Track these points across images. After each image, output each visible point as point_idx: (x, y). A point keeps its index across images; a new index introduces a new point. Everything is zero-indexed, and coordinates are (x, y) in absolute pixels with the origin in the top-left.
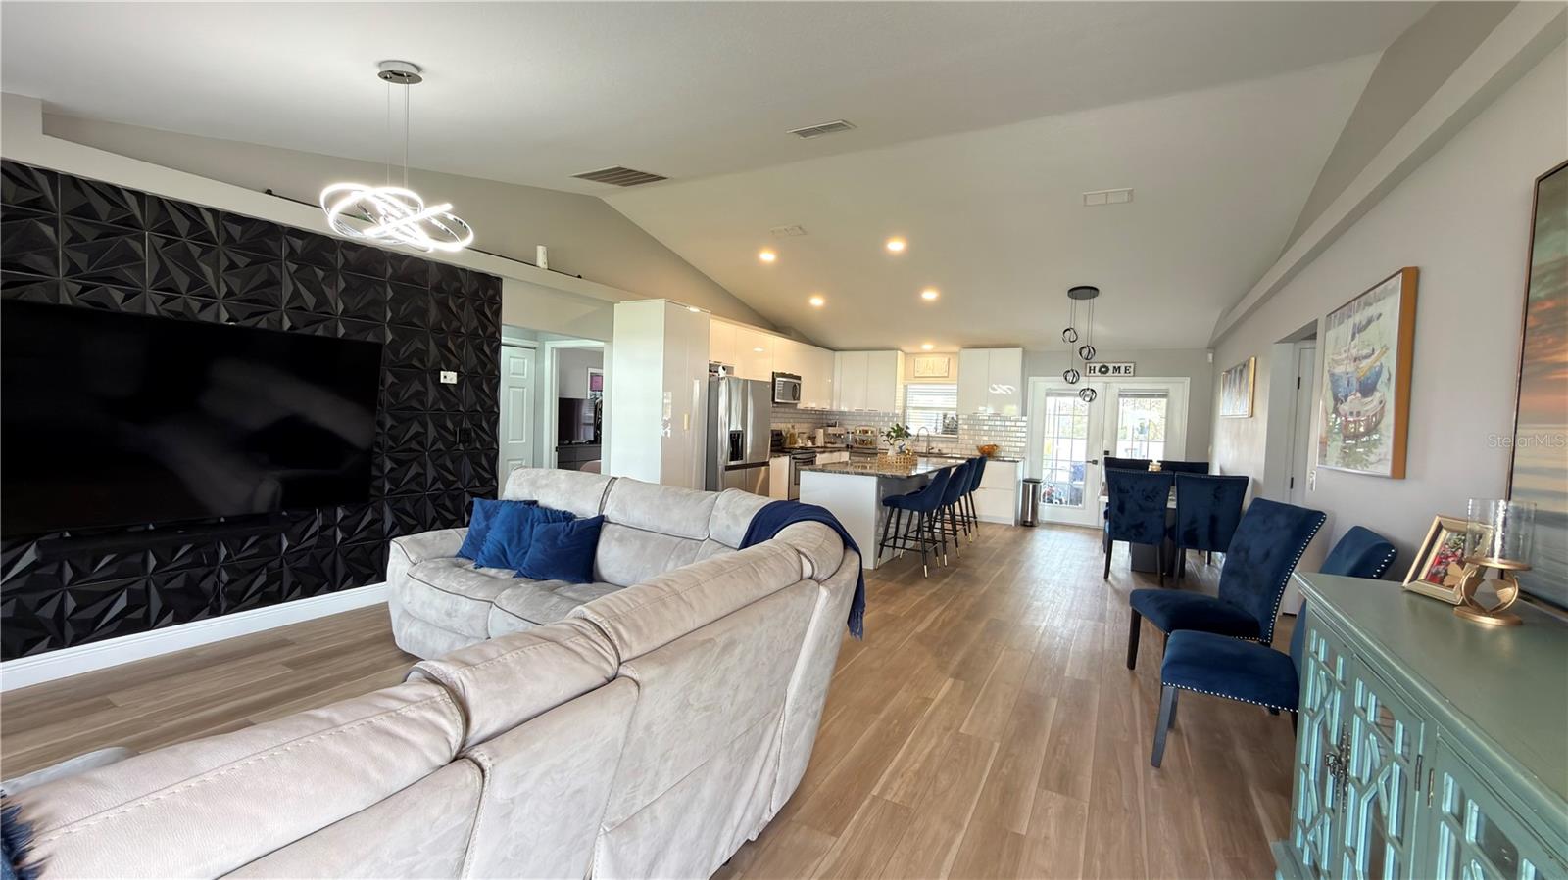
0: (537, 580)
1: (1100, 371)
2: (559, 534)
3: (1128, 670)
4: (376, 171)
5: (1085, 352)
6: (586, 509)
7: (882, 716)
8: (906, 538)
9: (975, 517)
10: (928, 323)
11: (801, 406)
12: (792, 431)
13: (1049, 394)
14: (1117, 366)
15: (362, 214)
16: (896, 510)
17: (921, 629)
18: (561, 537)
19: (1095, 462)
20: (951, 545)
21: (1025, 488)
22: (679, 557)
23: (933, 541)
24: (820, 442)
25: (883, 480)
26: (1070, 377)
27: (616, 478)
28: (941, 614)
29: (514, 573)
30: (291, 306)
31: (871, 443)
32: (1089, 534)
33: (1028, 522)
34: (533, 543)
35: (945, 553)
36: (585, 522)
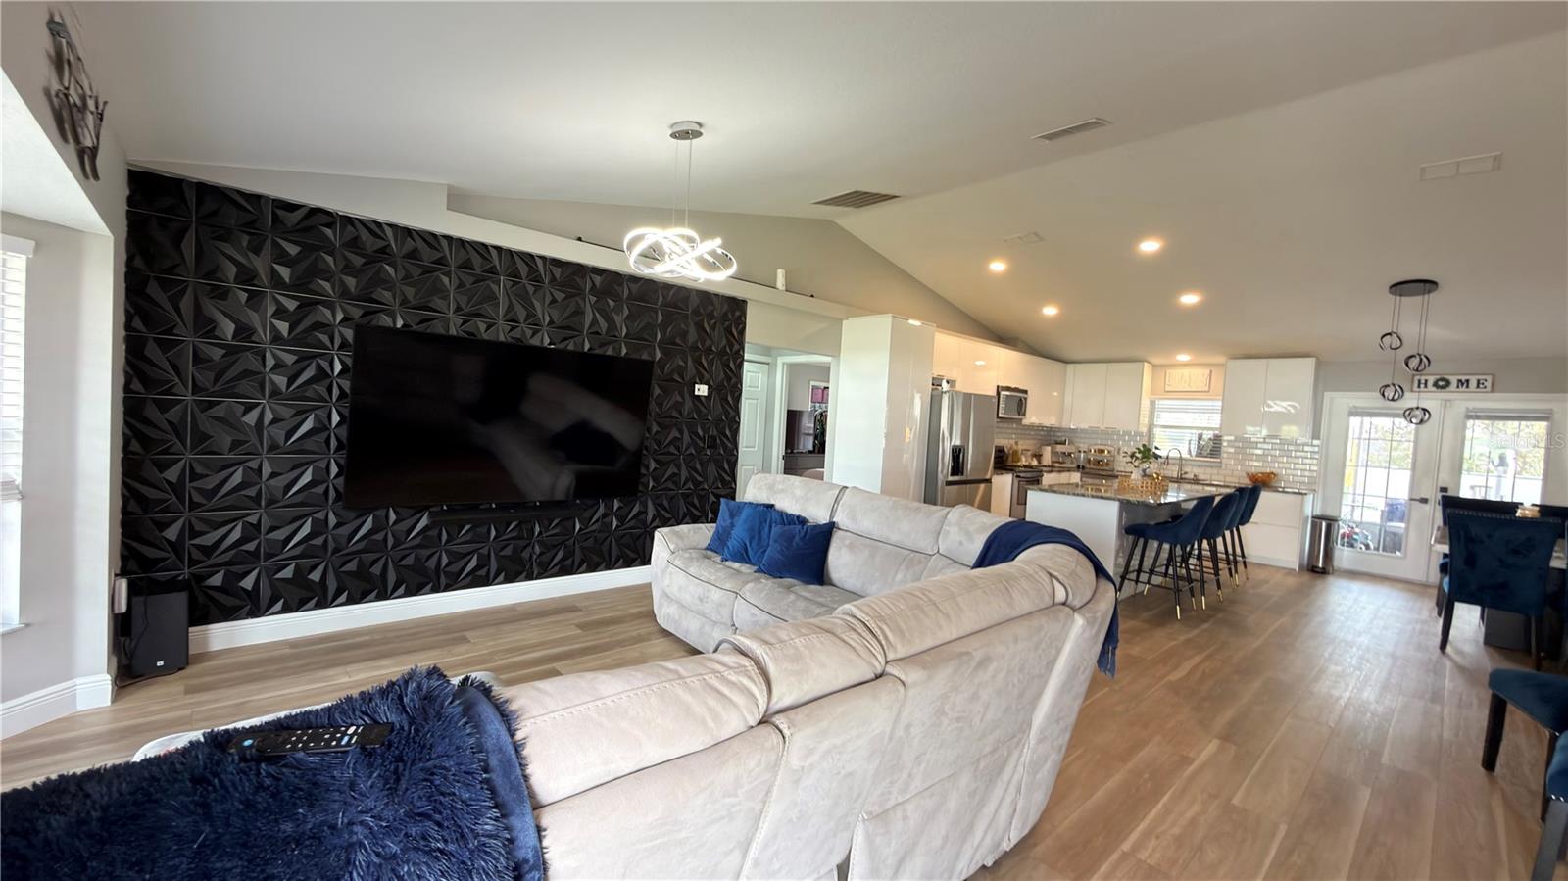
0: (775, 577)
1: (1435, 385)
2: (794, 537)
3: (1482, 770)
4: (662, 215)
5: (1414, 362)
6: (818, 515)
7: (1130, 765)
8: (1152, 572)
9: (1243, 556)
10: (1189, 331)
11: (1026, 422)
12: (1015, 447)
13: (1355, 412)
14: (1464, 378)
15: (653, 254)
16: (1141, 541)
17: (1175, 677)
18: (797, 539)
19: (1424, 501)
20: (1211, 586)
21: (1315, 528)
22: (907, 568)
23: (1190, 580)
24: (1047, 459)
25: (1126, 506)
26: (1389, 393)
27: (846, 488)
28: (1199, 664)
29: (755, 568)
30: (591, 331)
31: (1108, 464)
32: (1413, 591)
33: (1318, 568)
34: (771, 542)
35: (1203, 594)
36: (817, 527)
